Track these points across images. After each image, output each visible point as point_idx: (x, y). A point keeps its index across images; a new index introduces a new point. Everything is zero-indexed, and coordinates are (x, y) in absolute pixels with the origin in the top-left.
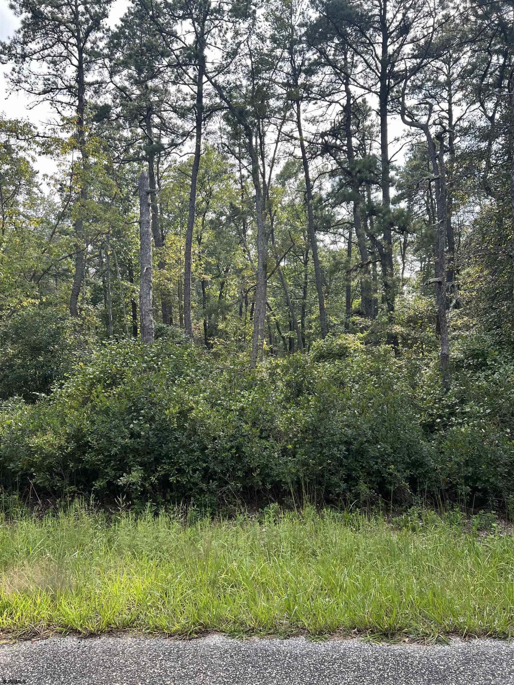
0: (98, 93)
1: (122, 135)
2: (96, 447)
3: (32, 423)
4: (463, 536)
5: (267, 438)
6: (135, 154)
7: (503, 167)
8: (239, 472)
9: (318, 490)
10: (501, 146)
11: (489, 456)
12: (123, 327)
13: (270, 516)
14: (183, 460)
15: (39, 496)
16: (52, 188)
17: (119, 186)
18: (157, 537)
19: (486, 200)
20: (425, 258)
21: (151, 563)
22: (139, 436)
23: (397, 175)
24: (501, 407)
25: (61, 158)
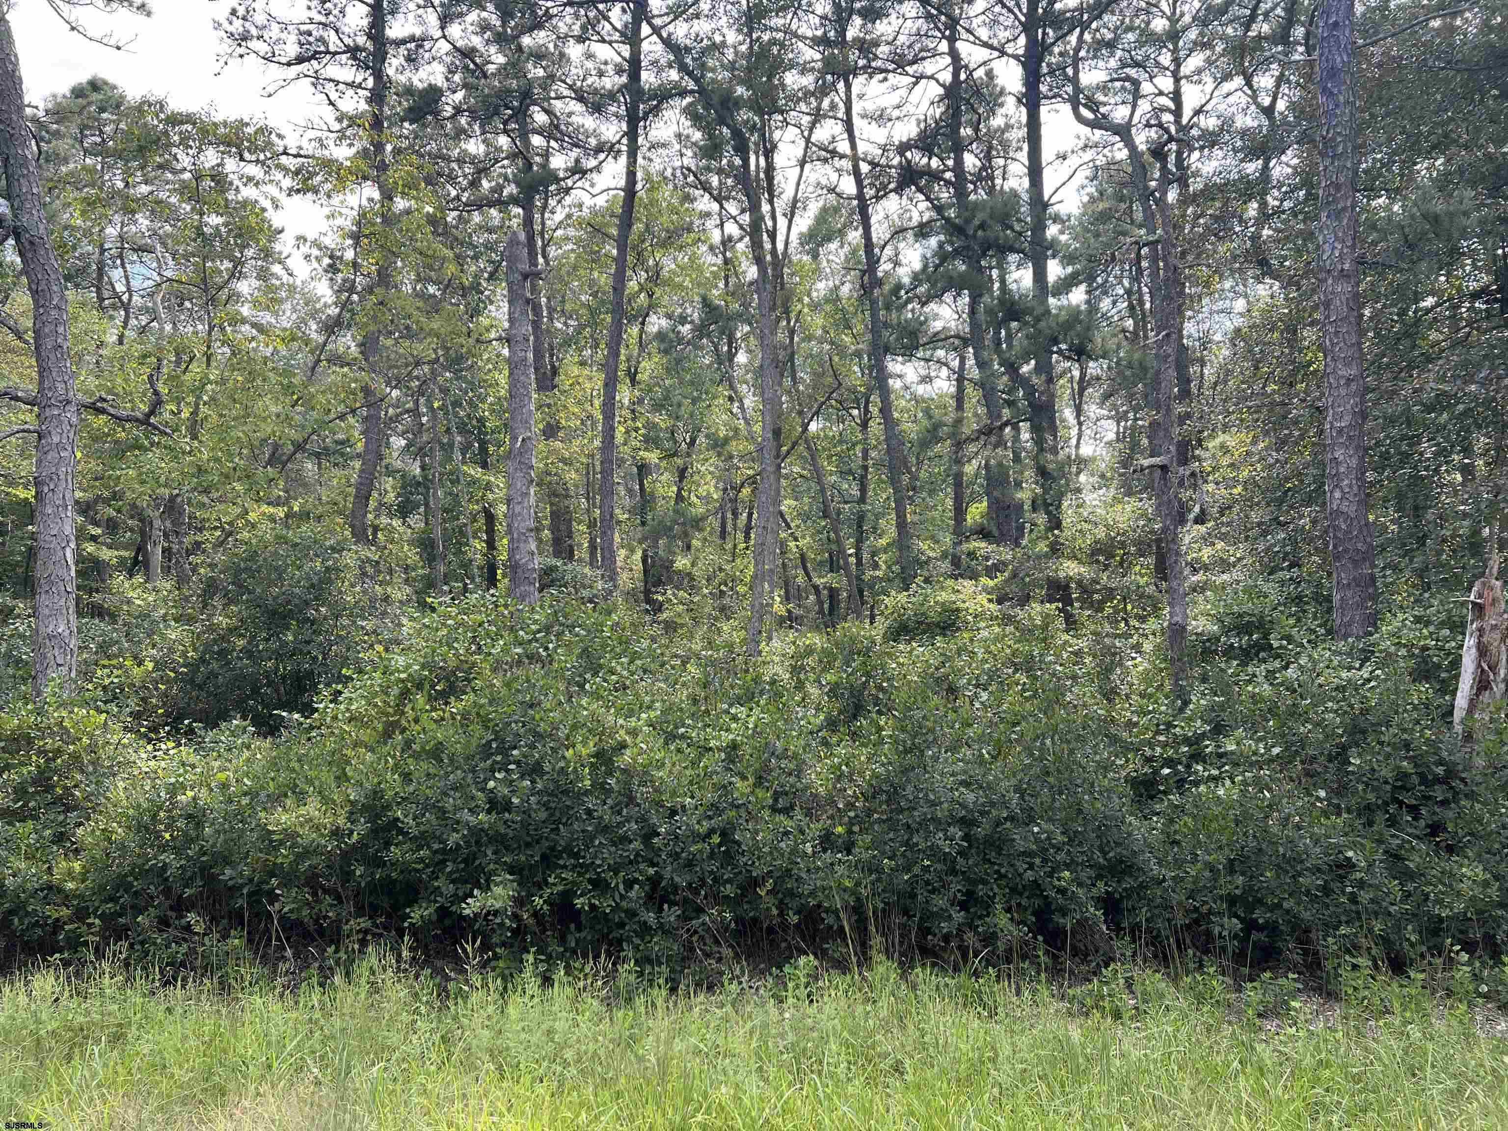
0: (414, 60)
1: (466, 151)
2: (414, 832)
3: (273, 779)
4: (1227, 1030)
5: (787, 811)
6: (493, 190)
7: (1295, 216)
8: (728, 886)
9: (902, 926)
10: (1290, 170)
11: (1281, 850)
12: (466, 565)
13: (797, 987)
14: (604, 860)
15: (288, 939)
16: (315, 264)
17: (459, 259)
18: (550, 1032)
19: (1260, 286)
20: (1127, 412)
21: (540, 1089)
22: (507, 806)
23: (1062, 232)
24: (1303, 742)
25: (336, 200)
